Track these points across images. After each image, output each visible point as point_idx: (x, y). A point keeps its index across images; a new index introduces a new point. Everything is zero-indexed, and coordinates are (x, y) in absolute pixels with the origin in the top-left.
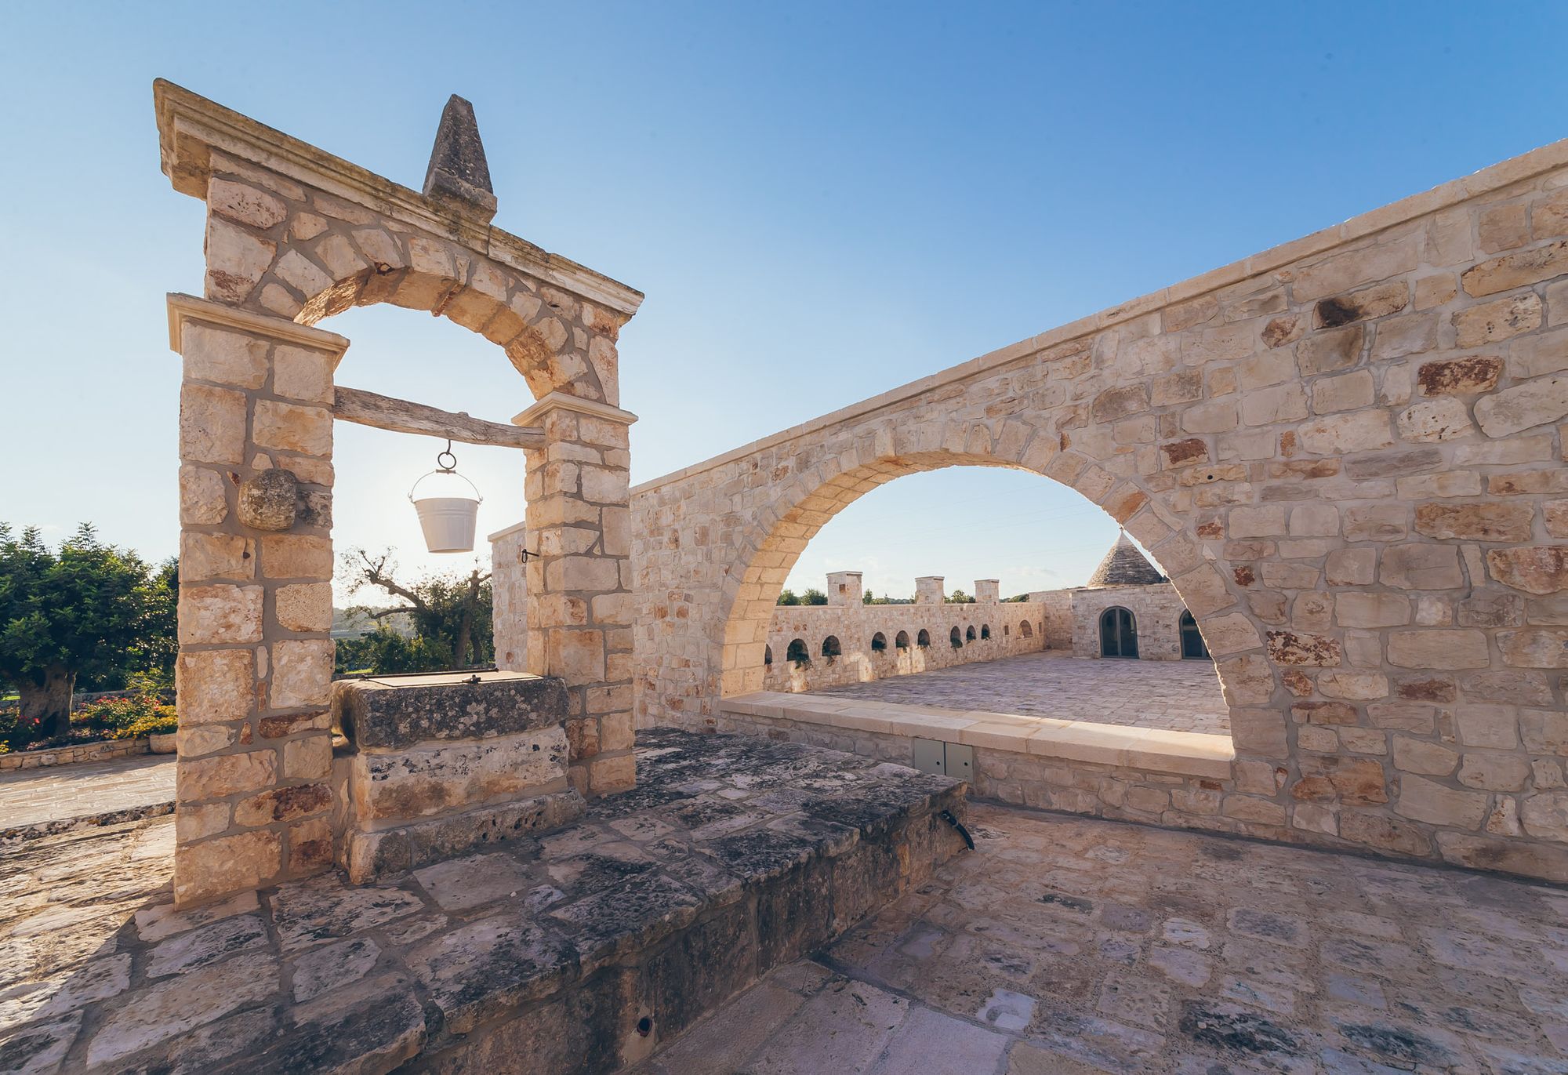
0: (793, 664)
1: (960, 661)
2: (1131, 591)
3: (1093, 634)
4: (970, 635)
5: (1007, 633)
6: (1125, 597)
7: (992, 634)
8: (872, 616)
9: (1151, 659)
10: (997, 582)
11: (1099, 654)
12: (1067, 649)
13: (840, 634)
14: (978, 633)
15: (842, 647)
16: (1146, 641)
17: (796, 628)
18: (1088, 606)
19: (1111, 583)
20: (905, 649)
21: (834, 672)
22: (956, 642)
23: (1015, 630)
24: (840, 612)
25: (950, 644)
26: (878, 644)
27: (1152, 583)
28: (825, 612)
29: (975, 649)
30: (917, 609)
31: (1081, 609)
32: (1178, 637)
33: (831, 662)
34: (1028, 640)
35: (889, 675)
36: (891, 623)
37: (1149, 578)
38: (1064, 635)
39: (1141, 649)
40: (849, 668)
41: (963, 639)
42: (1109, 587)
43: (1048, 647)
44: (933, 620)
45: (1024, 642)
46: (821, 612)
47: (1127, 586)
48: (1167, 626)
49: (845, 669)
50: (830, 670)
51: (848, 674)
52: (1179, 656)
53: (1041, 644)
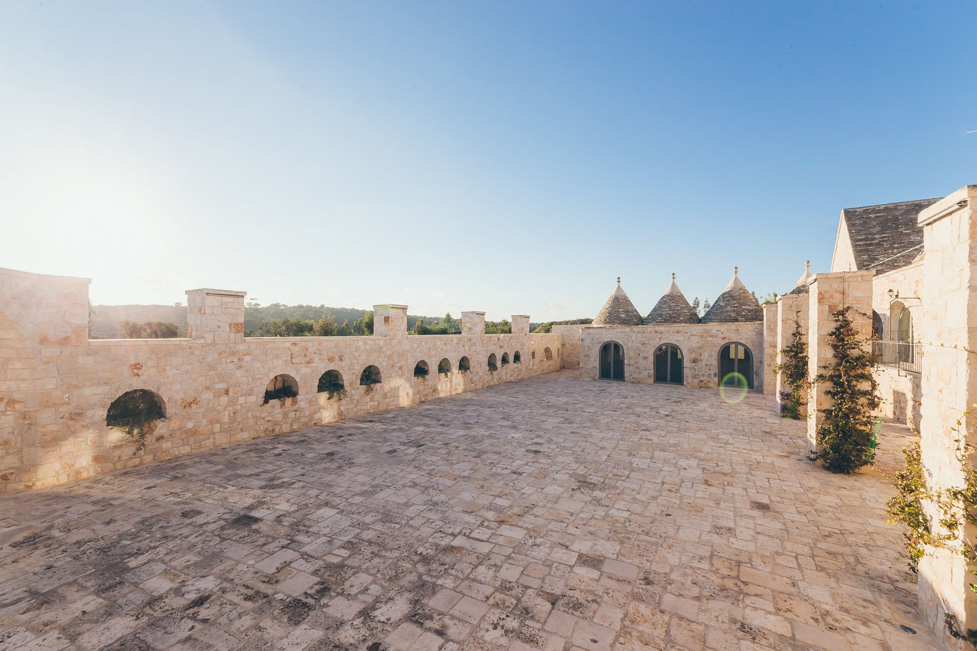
0: (324, 395)
1: (495, 382)
2: (622, 330)
3: (594, 362)
4: (505, 360)
5: (534, 357)
6: (618, 334)
7: (522, 359)
8: (415, 346)
9: (633, 382)
10: (529, 317)
11: (597, 377)
12: (576, 369)
13: (381, 363)
14: (511, 358)
15: (383, 375)
16: (631, 368)
17: (331, 360)
18: (592, 339)
19: (609, 323)
20: (446, 375)
21: (372, 400)
22: (492, 365)
23: (540, 354)
24: (382, 343)
25: (487, 368)
26: (421, 370)
27: (637, 324)
28: (365, 343)
29: (507, 372)
30: (459, 339)
31: (587, 342)
32: (652, 366)
33: (369, 390)
34: (550, 362)
35: (430, 398)
36: (434, 352)
37: (636, 321)
38: (575, 359)
39: (627, 374)
40: (389, 395)
41: (499, 363)
42: (607, 326)
43: (563, 367)
44: (474, 348)
45: (546, 364)
46: (361, 343)
47: (620, 326)
48: (646, 358)
49: (385, 396)
50: (368, 398)
51: (388, 400)
52: (651, 381)
53: (558, 365)
